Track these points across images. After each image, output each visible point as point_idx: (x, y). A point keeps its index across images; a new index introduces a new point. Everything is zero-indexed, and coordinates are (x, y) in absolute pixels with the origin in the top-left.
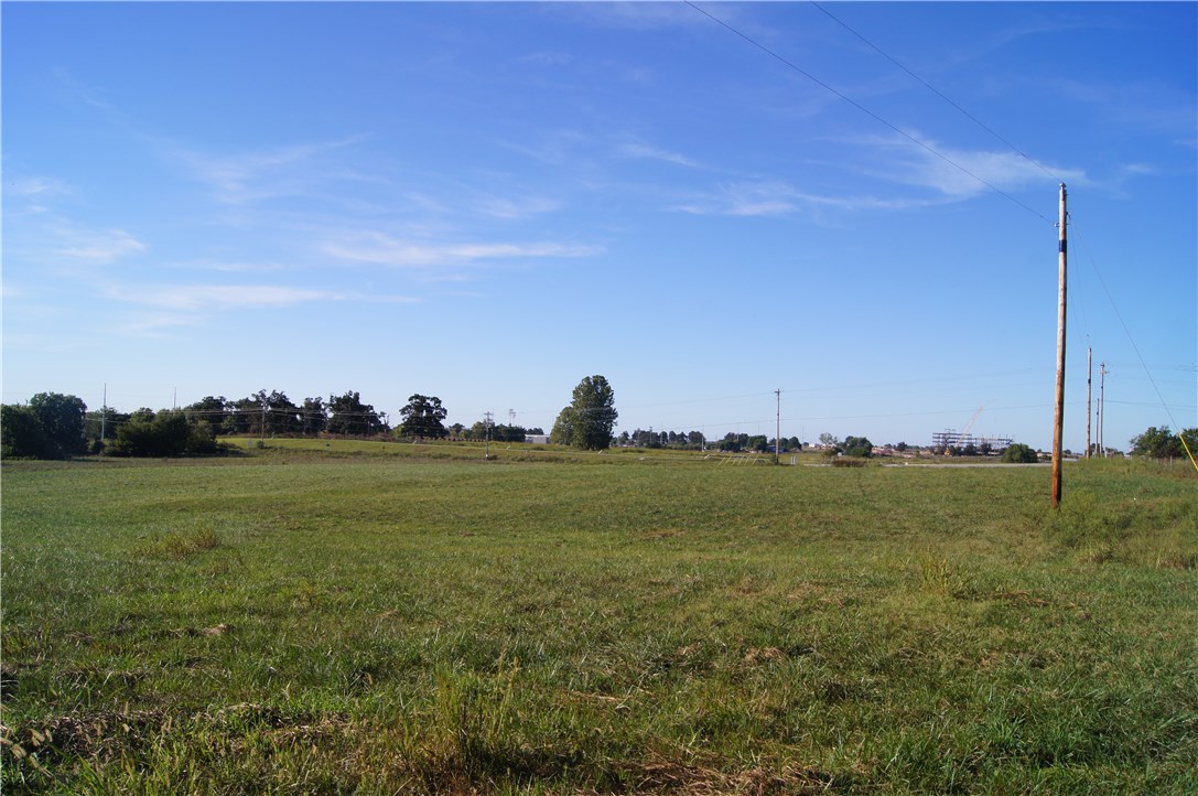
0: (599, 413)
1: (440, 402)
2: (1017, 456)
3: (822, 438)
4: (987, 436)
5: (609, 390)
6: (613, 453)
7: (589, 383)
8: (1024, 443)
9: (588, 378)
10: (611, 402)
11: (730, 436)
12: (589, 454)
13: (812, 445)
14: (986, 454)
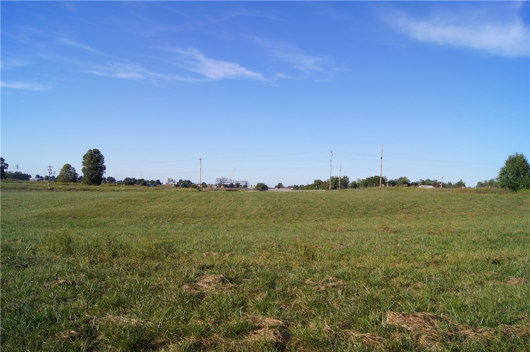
0: (97, 167)
1: (4, 160)
2: (260, 188)
3: (169, 180)
4: (238, 180)
5: (102, 156)
6: (103, 186)
7: (92, 153)
8: (263, 183)
9: (90, 150)
10: (103, 162)
11: (127, 179)
12: (93, 187)
13: (164, 183)
14: (238, 187)
